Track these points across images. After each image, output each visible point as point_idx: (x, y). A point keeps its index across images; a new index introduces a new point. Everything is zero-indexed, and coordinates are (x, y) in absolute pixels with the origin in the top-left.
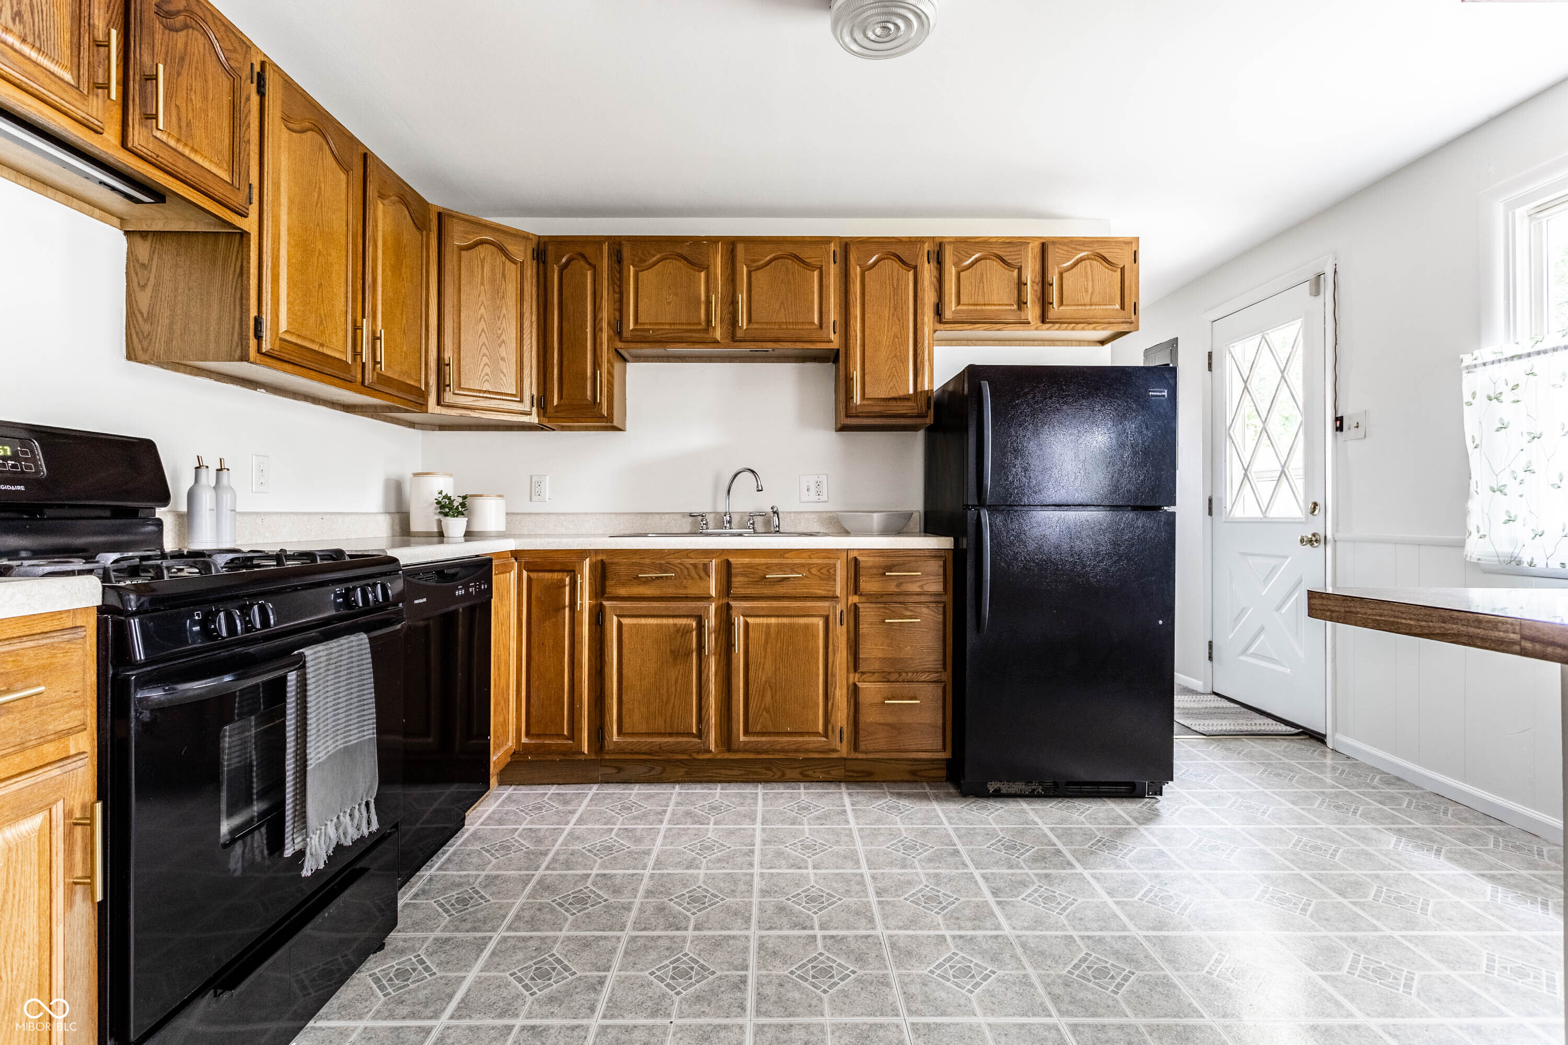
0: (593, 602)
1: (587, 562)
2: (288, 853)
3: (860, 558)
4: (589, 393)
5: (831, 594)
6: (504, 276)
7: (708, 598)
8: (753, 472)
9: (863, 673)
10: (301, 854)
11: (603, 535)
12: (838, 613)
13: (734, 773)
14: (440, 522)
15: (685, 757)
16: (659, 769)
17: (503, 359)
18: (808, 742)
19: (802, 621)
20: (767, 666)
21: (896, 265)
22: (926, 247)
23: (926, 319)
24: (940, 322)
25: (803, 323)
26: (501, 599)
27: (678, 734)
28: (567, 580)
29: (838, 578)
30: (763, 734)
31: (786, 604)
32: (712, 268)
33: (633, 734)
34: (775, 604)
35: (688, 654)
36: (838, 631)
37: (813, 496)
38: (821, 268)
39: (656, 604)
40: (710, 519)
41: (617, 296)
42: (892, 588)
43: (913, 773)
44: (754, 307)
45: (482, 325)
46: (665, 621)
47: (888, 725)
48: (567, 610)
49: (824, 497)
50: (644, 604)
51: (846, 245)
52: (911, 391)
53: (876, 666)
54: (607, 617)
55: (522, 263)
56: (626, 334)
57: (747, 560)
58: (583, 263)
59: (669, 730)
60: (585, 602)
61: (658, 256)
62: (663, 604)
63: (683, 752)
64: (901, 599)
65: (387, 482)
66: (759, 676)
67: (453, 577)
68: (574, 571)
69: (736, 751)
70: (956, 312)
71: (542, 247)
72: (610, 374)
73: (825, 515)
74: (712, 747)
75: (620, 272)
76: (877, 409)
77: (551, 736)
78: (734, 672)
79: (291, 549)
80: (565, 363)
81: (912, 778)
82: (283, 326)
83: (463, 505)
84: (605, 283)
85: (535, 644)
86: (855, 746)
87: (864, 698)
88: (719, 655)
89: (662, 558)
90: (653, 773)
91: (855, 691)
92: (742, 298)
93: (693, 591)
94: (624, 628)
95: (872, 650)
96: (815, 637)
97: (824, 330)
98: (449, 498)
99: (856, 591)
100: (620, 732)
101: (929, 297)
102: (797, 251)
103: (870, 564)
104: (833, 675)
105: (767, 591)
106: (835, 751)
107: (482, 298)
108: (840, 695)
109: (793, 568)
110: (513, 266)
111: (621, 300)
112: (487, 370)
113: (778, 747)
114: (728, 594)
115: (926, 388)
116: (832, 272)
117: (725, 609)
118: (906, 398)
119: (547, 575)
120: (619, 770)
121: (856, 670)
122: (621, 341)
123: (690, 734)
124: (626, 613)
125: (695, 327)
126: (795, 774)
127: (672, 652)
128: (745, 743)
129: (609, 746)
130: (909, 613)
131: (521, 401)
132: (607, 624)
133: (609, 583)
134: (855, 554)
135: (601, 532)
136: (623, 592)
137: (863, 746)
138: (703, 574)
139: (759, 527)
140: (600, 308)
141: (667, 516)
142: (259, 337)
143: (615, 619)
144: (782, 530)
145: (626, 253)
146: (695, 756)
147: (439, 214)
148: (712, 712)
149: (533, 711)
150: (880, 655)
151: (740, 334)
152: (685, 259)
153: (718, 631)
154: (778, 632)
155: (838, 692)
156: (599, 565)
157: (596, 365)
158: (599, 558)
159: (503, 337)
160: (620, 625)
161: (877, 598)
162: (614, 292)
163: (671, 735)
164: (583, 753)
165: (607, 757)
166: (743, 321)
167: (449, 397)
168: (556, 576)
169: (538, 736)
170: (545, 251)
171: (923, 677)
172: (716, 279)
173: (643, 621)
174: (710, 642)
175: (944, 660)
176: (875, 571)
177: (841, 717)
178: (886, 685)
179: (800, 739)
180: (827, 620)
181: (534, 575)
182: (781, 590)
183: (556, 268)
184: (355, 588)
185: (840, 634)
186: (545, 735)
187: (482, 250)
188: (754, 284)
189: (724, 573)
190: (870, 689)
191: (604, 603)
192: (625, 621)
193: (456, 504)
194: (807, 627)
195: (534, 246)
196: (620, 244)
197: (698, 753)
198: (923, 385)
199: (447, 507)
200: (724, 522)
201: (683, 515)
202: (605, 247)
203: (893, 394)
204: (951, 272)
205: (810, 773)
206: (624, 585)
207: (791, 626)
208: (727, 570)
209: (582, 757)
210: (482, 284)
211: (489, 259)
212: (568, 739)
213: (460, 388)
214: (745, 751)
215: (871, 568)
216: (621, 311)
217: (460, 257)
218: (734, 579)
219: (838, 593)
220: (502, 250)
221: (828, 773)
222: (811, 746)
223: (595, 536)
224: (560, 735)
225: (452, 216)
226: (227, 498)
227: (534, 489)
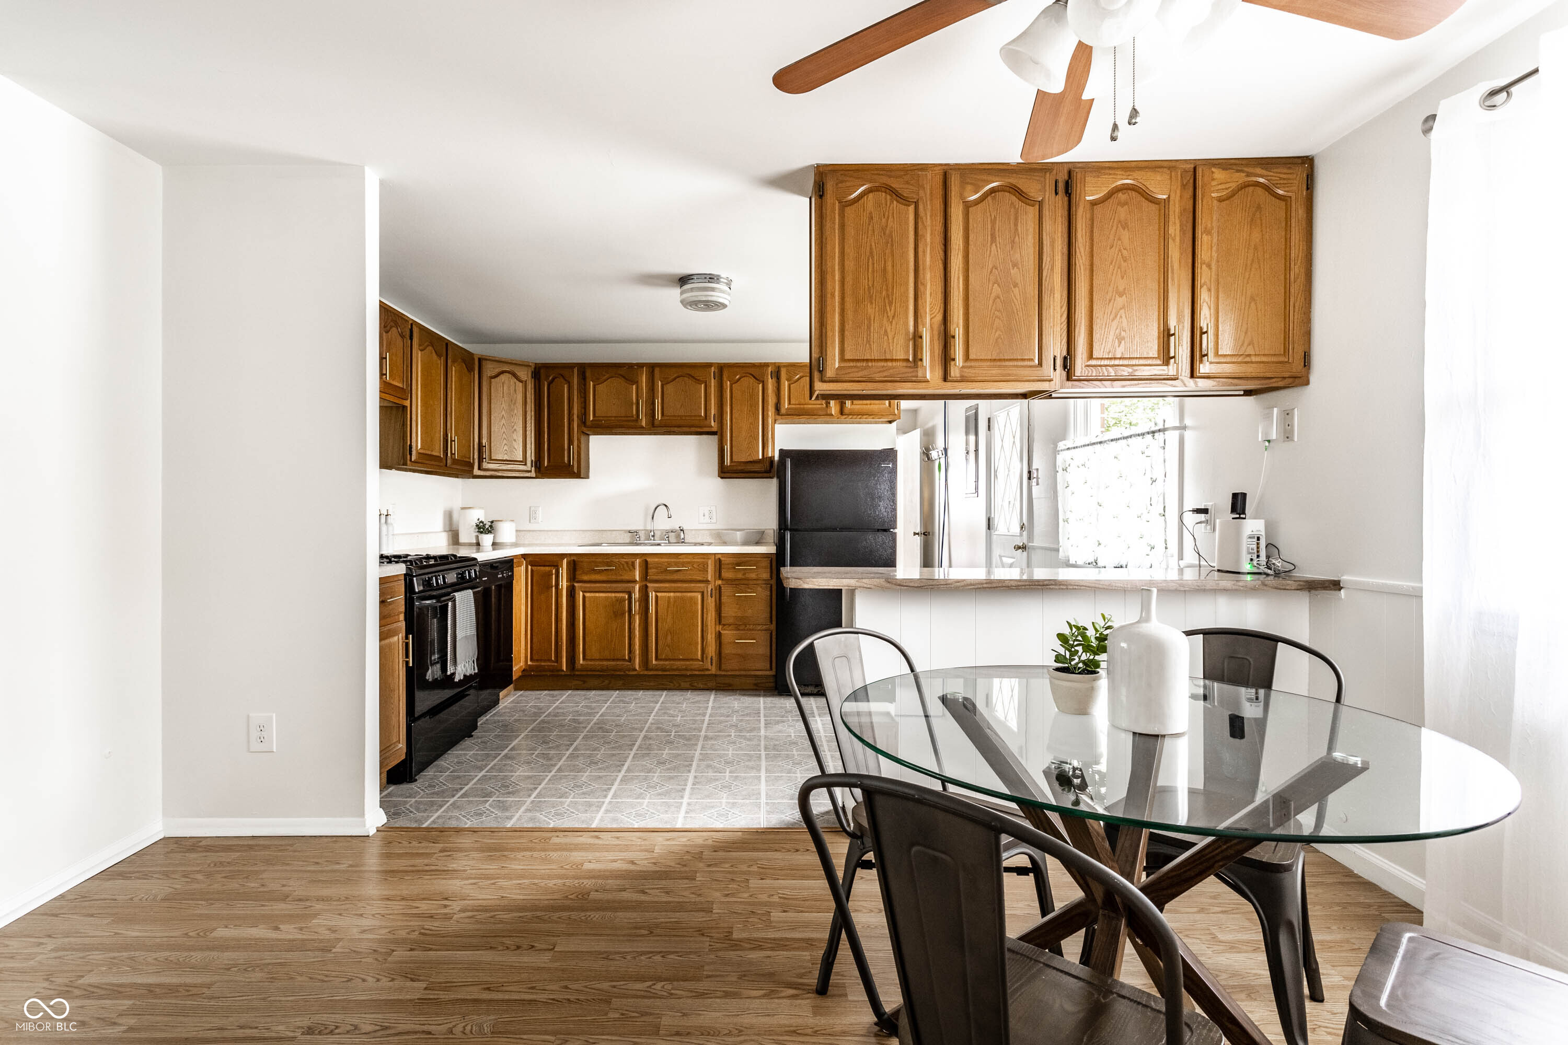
0: (569, 584)
1: (565, 561)
2: (449, 673)
3: (722, 559)
4: (566, 459)
5: (705, 579)
6: (515, 390)
7: (635, 581)
8: (666, 506)
9: (724, 625)
10: (454, 674)
11: (574, 545)
12: (709, 590)
13: (652, 684)
14: (477, 537)
15: (622, 673)
16: (607, 682)
17: (515, 440)
18: (691, 665)
19: (689, 594)
20: (668, 620)
21: (752, 380)
22: (770, 369)
23: (770, 414)
24: (779, 414)
25: (695, 416)
26: (517, 582)
27: (618, 660)
28: (554, 571)
29: (709, 570)
30: (666, 660)
31: (679, 585)
32: (640, 382)
33: (591, 660)
34: (673, 585)
35: (623, 614)
36: (709, 601)
37: (707, 519)
38: (706, 383)
39: (605, 585)
40: (642, 534)
41: (583, 399)
42: (740, 576)
43: (756, 685)
44: (665, 406)
45: (503, 421)
46: (609, 595)
47: (739, 655)
48: (554, 588)
49: (714, 520)
50: (598, 585)
51: (722, 368)
52: (760, 457)
53: (731, 621)
54: (577, 592)
55: (526, 381)
56: (588, 423)
57: (656, 560)
58: (562, 380)
59: (612, 657)
60: (564, 584)
61: (607, 376)
62: (609, 585)
63: (620, 670)
64: (746, 582)
65: (445, 512)
66: (664, 626)
67: (496, 568)
68: (557, 566)
69: (652, 670)
70: (788, 409)
71: (537, 370)
72: (579, 447)
73: (714, 532)
74: (637, 667)
75: (585, 385)
76: (740, 468)
77: (545, 661)
78: (649, 624)
79: (432, 553)
80: (551, 440)
81: (755, 687)
82: (419, 447)
83: (491, 526)
84: (576, 393)
85: (535, 608)
86: (720, 667)
87: (725, 640)
88: (640, 614)
89: (608, 558)
90: (604, 684)
91: (719, 636)
92: (658, 402)
93: (626, 577)
94: (587, 599)
95: (730, 611)
96: (696, 604)
97: (708, 421)
98: (483, 522)
99: (720, 577)
100: (584, 659)
101: (771, 400)
102: (692, 372)
103: (728, 562)
104: (707, 626)
105: (669, 577)
106: (708, 670)
107: (503, 405)
108: (711, 638)
109: (683, 564)
110: (521, 384)
111: (585, 402)
112: (506, 448)
113: (675, 667)
114: (646, 579)
115: (770, 455)
116: (713, 384)
117: (644, 588)
118: (759, 461)
119: (542, 568)
120: (584, 682)
121: (720, 623)
122: (585, 426)
123: (624, 660)
124: (587, 590)
125: (629, 419)
126: (687, 685)
127: (614, 612)
128: (656, 665)
129: (578, 666)
130: (749, 590)
131: (525, 465)
132: (577, 596)
133: (578, 573)
134: (720, 556)
135: (574, 542)
136: (585, 578)
137: (723, 667)
138: (631, 567)
139: (673, 539)
140: (573, 407)
141: (614, 532)
142: (411, 454)
143: (581, 593)
144: (686, 541)
145: (588, 374)
146: (627, 672)
147: (480, 360)
148: (637, 647)
149: (535, 648)
150: (734, 615)
151: (656, 423)
152: (624, 377)
153: (640, 601)
154: (675, 602)
155: (709, 636)
156: (572, 562)
157: (570, 442)
158: (572, 558)
159: (515, 427)
160: (584, 597)
161: (729, 582)
162: (581, 397)
163: (613, 660)
164: (563, 671)
165: (577, 673)
166: (658, 416)
167: (485, 465)
168: (547, 568)
169: (537, 660)
170: (539, 372)
171: (759, 628)
172: (642, 389)
173: (597, 595)
174: (636, 607)
175: (771, 617)
176: (730, 566)
177: (712, 650)
178: (738, 632)
179: (688, 663)
180: (703, 594)
181: (535, 568)
182: (676, 577)
183: (546, 383)
184: (432, 577)
185: (711, 602)
186: (541, 660)
187: (503, 377)
188: (665, 393)
189: (644, 567)
190: (728, 634)
191: (575, 584)
192: (587, 595)
193: (487, 527)
194: (691, 598)
195: (533, 370)
196: (584, 368)
197: (629, 671)
198: (768, 453)
199: (483, 528)
200: (651, 536)
201: (625, 531)
202: (576, 370)
203: (750, 459)
204: (785, 384)
205: (696, 684)
206: (586, 574)
207: (682, 598)
208: (646, 566)
209: (563, 673)
210: (503, 397)
211: (507, 382)
212: (554, 662)
213: (491, 459)
214: (657, 670)
215: (728, 564)
216: (585, 408)
217: (490, 383)
218: (649, 571)
219: (709, 578)
220: (514, 375)
221: (706, 684)
222: (693, 667)
223: (570, 545)
224: (550, 660)
225: (486, 360)
226: (390, 528)
227: (532, 516)
